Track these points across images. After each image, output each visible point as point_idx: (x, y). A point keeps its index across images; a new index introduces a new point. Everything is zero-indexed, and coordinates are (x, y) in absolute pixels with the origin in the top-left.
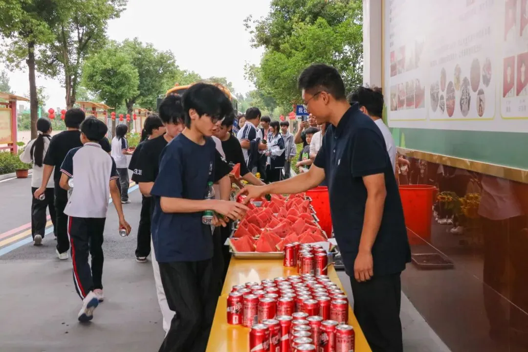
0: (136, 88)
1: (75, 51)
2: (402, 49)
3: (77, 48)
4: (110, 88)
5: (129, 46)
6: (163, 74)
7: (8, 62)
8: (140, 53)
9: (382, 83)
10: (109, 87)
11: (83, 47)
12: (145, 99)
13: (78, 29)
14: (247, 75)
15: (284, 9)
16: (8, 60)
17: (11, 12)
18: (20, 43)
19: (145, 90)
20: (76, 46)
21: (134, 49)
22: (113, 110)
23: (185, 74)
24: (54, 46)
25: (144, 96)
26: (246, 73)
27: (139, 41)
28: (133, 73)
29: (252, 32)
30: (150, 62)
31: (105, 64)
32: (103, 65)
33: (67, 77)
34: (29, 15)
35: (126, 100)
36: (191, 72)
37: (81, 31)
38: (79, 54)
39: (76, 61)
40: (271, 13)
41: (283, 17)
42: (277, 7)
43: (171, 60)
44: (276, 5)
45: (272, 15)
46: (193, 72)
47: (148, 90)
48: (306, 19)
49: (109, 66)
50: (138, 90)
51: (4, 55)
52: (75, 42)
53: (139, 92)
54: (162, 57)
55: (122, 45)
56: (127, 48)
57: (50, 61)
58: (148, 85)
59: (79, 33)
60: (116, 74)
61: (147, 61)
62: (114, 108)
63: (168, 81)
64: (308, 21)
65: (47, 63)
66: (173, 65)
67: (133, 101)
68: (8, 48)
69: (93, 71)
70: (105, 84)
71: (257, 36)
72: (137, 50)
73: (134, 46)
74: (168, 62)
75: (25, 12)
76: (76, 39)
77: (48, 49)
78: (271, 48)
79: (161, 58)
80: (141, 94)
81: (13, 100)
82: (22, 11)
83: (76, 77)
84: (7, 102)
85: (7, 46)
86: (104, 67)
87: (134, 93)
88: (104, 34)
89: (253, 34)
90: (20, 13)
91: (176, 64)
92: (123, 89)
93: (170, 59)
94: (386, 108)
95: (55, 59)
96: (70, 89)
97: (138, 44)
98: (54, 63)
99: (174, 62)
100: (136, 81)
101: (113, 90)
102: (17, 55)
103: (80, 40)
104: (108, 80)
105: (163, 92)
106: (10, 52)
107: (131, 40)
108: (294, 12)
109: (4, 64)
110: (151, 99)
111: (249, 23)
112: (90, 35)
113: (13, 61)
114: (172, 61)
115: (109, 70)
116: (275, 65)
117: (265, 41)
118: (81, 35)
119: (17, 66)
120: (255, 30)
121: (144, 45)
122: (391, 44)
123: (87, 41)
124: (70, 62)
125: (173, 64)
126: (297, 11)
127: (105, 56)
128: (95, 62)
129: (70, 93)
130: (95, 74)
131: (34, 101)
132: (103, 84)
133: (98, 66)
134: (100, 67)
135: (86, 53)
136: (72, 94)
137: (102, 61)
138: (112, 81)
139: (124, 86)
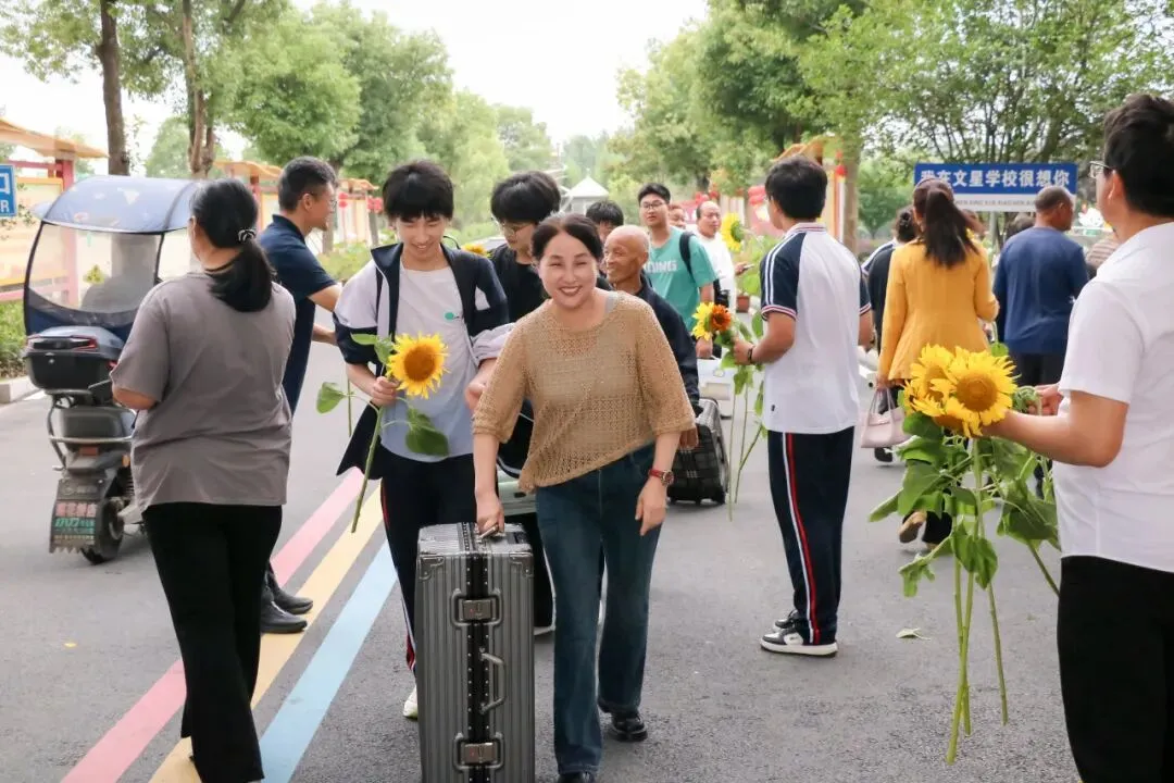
0: (351, 128)
1: (209, 26)
3: (215, 19)
4: (290, 128)
5: (327, 19)
7: (31, 56)
8: (356, 38)
10: (287, 125)
12: (365, 157)
16: (31, 48)
19: (370, 133)
21: (342, 26)
24: (157, 13)
25: (368, 147)
28: (348, 87)
30: (383, 60)
31: (274, 63)
32: (269, 67)
33: (191, 96)
43: (436, 54)
47: (379, 131)
49: (285, 68)
50: (355, 132)
51: (22, 37)
53: (355, 138)
55: (311, 16)
56: (326, 24)
57: (142, 54)
58: (378, 119)
60: (303, 87)
61: (375, 58)
65: (135, 57)
66: (441, 69)
67: (337, 161)
68: (32, 19)
69: (245, 81)
70: (274, 117)
72: (348, 27)
73: (343, 21)
74: (429, 60)
77: (138, 23)
79: (413, 49)
80: (360, 143)
81: (66, 157)
84: (51, 160)
85: (30, 12)
86: (273, 70)
87: (345, 139)
91: (448, 65)
92: (322, 128)
93: (433, 51)
95: (157, 48)
96: (201, 129)
97: (352, 15)
98: (155, 58)
100: (354, 110)
101: (295, 132)
102: (57, 36)
104: (284, 105)
106: (36, 27)
109: (23, 62)
110: (377, 156)
113: (46, 54)
114: (439, 57)
115: (287, 79)
119: (56, 65)
121: (367, 17)
124: (200, 56)
125: (440, 65)
127: (274, 43)
128: (249, 59)
129: (200, 137)
130: (249, 90)
131: (117, 157)
132: (270, 116)
133: (256, 69)
134: (263, 70)
135: (238, 32)
136: (204, 142)
137: (267, 57)
138: (291, 107)
139: (326, 123)
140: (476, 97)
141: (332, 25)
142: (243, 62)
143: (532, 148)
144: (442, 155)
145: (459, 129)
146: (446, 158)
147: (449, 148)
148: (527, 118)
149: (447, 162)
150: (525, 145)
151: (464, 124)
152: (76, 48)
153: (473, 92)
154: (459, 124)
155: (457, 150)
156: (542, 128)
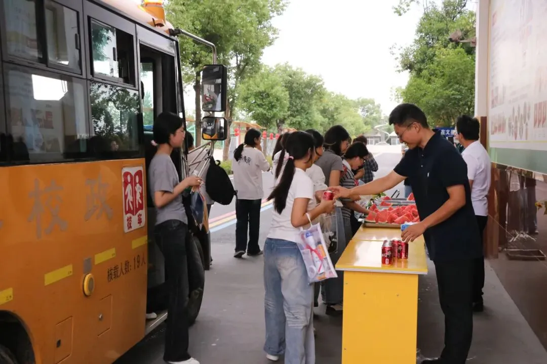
0: (286, 109)
1: (233, 76)
2: (497, 88)
3: (235, 74)
5: (280, 69)
6: (312, 95)
8: (290, 76)
9: (487, 112)
10: (261, 109)
11: (241, 72)
12: (294, 120)
13: (237, 57)
14: (394, 97)
15: (428, 36)
17: (185, 46)
18: (186, 70)
19: (294, 111)
20: (234, 71)
21: (285, 72)
22: (264, 129)
23: (333, 94)
25: (294, 117)
26: (392, 95)
27: (289, 64)
28: (284, 95)
29: (396, 59)
30: (300, 84)
31: (258, 87)
32: (256, 88)
34: (199, 48)
35: (277, 121)
36: (338, 94)
37: (239, 58)
38: (237, 78)
39: (234, 86)
40: (415, 40)
41: (427, 43)
42: (421, 34)
44: (421, 32)
45: (416, 41)
46: (340, 93)
47: (297, 111)
48: (449, 46)
49: (262, 88)
50: (288, 110)
52: (234, 68)
53: (289, 113)
54: (311, 79)
55: (275, 68)
56: (279, 71)
58: (297, 106)
59: (237, 60)
60: (268, 95)
61: (297, 84)
62: (265, 128)
63: (316, 103)
64: (451, 47)
67: (283, 121)
69: (248, 93)
70: (257, 106)
71: (402, 62)
72: (288, 72)
73: (285, 69)
74: (317, 84)
75: (196, 45)
76: (235, 65)
78: (414, 73)
80: (291, 115)
82: (193, 44)
83: (234, 99)
87: (285, 114)
88: (260, 61)
89: (398, 60)
90: (192, 46)
91: (324, 87)
94: (488, 132)
96: (228, 111)
97: (289, 67)
99: (323, 84)
100: (287, 103)
101: (264, 112)
103: (238, 66)
104: (261, 102)
105: (311, 112)
107: (282, 64)
108: (438, 40)
110: (300, 120)
111: (394, 51)
112: (247, 61)
114: (321, 83)
115: (263, 92)
116: (415, 91)
117: (409, 66)
118: (239, 62)
120: (400, 56)
121: (294, 69)
122: (492, 84)
123: (244, 67)
124: (229, 87)
125: (321, 86)
126: (440, 38)
127: (258, 80)
128: (249, 85)
130: (249, 96)
131: (198, 121)
132: (255, 106)
133: (251, 88)
134: (254, 89)
135: (243, 78)
136: (229, 115)
137: (255, 84)
138: (263, 102)
139: (276, 108)
140: (344, 96)
141: (281, 72)
142: (247, 87)
143: (374, 115)
144: (329, 119)
145: (336, 109)
147: (332, 116)
148: (373, 103)
149: (331, 121)
150: (372, 114)
151: (339, 106)
152: (189, 84)
153: (343, 94)
154: (337, 106)
155: (335, 117)
156: (379, 106)
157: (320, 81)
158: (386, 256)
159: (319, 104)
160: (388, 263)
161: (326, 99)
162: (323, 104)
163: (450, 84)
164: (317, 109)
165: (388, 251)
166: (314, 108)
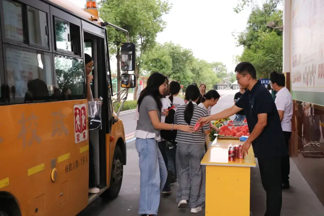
0: (170, 69)
1: (139, 50)
2: (296, 55)
5: (167, 45)
6: (186, 61)
8: (173, 49)
9: (290, 70)
11: (144, 47)
12: (176, 75)
13: (141, 38)
15: (254, 25)
17: (111, 32)
18: (111, 47)
19: (176, 70)
20: (140, 47)
21: (170, 47)
23: (198, 60)
25: (176, 73)
26: (233, 60)
27: (172, 42)
28: (169, 61)
29: (235, 39)
30: (179, 54)
31: (154, 56)
34: (119, 33)
36: (202, 60)
37: (143, 39)
38: (141, 51)
39: (140, 55)
41: (254, 29)
42: (250, 24)
44: (250, 22)
45: (247, 28)
48: (266, 31)
49: (156, 57)
50: (172, 70)
52: (139, 45)
54: (186, 51)
55: (164, 45)
58: (177, 67)
60: (160, 61)
61: (177, 54)
63: (188, 65)
64: (268, 32)
66: (191, 56)
67: (169, 76)
69: (148, 60)
71: (239, 40)
72: (172, 47)
73: (170, 45)
74: (189, 54)
75: (117, 32)
76: (140, 43)
78: (246, 47)
80: (174, 73)
83: (140, 64)
86: (154, 58)
87: (170, 72)
88: (155, 40)
89: (237, 39)
90: (114, 32)
91: (193, 56)
92: (164, 70)
94: (291, 82)
97: (172, 44)
99: (192, 54)
100: (171, 65)
103: (142, 44)
104: (155, 65)
105: (185, 71)
107: (168, 42)
108: (260, 27)
111: (234, 34)
112: (147, 41)
115: (157, 59)
117: (243, 43)
118: (142, 41)
120: (237, 37)
121: (175, 45)
122: (293, 53)
123: (146, 44)
126: (262, 26)
127: (154, 52)
129: (136, 72)
131: (119, 77)
132: (153, 67)
133: (150, 57)
134: (152, 57)
135: (145, 50)
136: (137, 73)
137: (152, 54)
138: (157, 65)
139: (165, 68)
140: (205, 61)
141: (167, 47)
142: (148, 56)
143: (223, 72)
145: (201, 69)
146: (197, 75)
147: (198, 73)
148: (222, 64)
149: (198, 76)
150: (221, 71)
151: (202, 67)
152: (113, 55)
153: (204, 60)
155: (200, 73)
156: (225, 66)
157: (190, 52)
158: (231, 156)
159: (190, 66)
160: (232, 160)
161: (194, 63)
162: (193, 66)
163: (268, 53)
164: (189, 69)
165: (232, 153)
166: (187, 68)
